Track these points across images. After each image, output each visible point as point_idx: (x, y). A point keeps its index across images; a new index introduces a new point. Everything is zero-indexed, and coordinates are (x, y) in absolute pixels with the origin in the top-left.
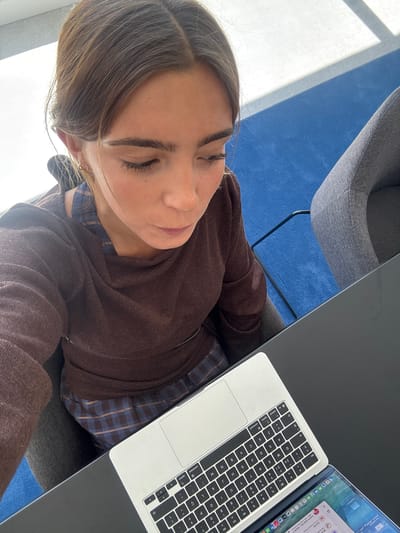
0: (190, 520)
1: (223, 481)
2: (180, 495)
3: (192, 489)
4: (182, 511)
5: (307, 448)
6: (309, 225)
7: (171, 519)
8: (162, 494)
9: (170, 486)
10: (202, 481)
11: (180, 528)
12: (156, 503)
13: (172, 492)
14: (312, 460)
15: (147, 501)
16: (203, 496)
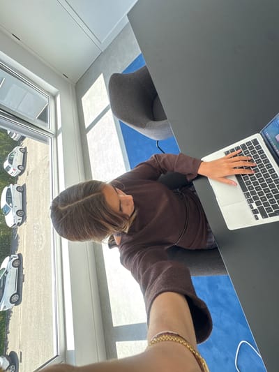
0: (272, 201)
1: (256, 184)
2: (258, 204)
3: (256, 198)
4: (266, 204)
5: (249, 143)
6: (162, 141)
7: (269, 210)
8: (255, 212)
9: (252, 208)
10: (253, 193)
11: (275, 207)
12: (259, 215)
13: (255, 207)
14: (255, 142)
15: (257, 219)
16: (261, 194)
